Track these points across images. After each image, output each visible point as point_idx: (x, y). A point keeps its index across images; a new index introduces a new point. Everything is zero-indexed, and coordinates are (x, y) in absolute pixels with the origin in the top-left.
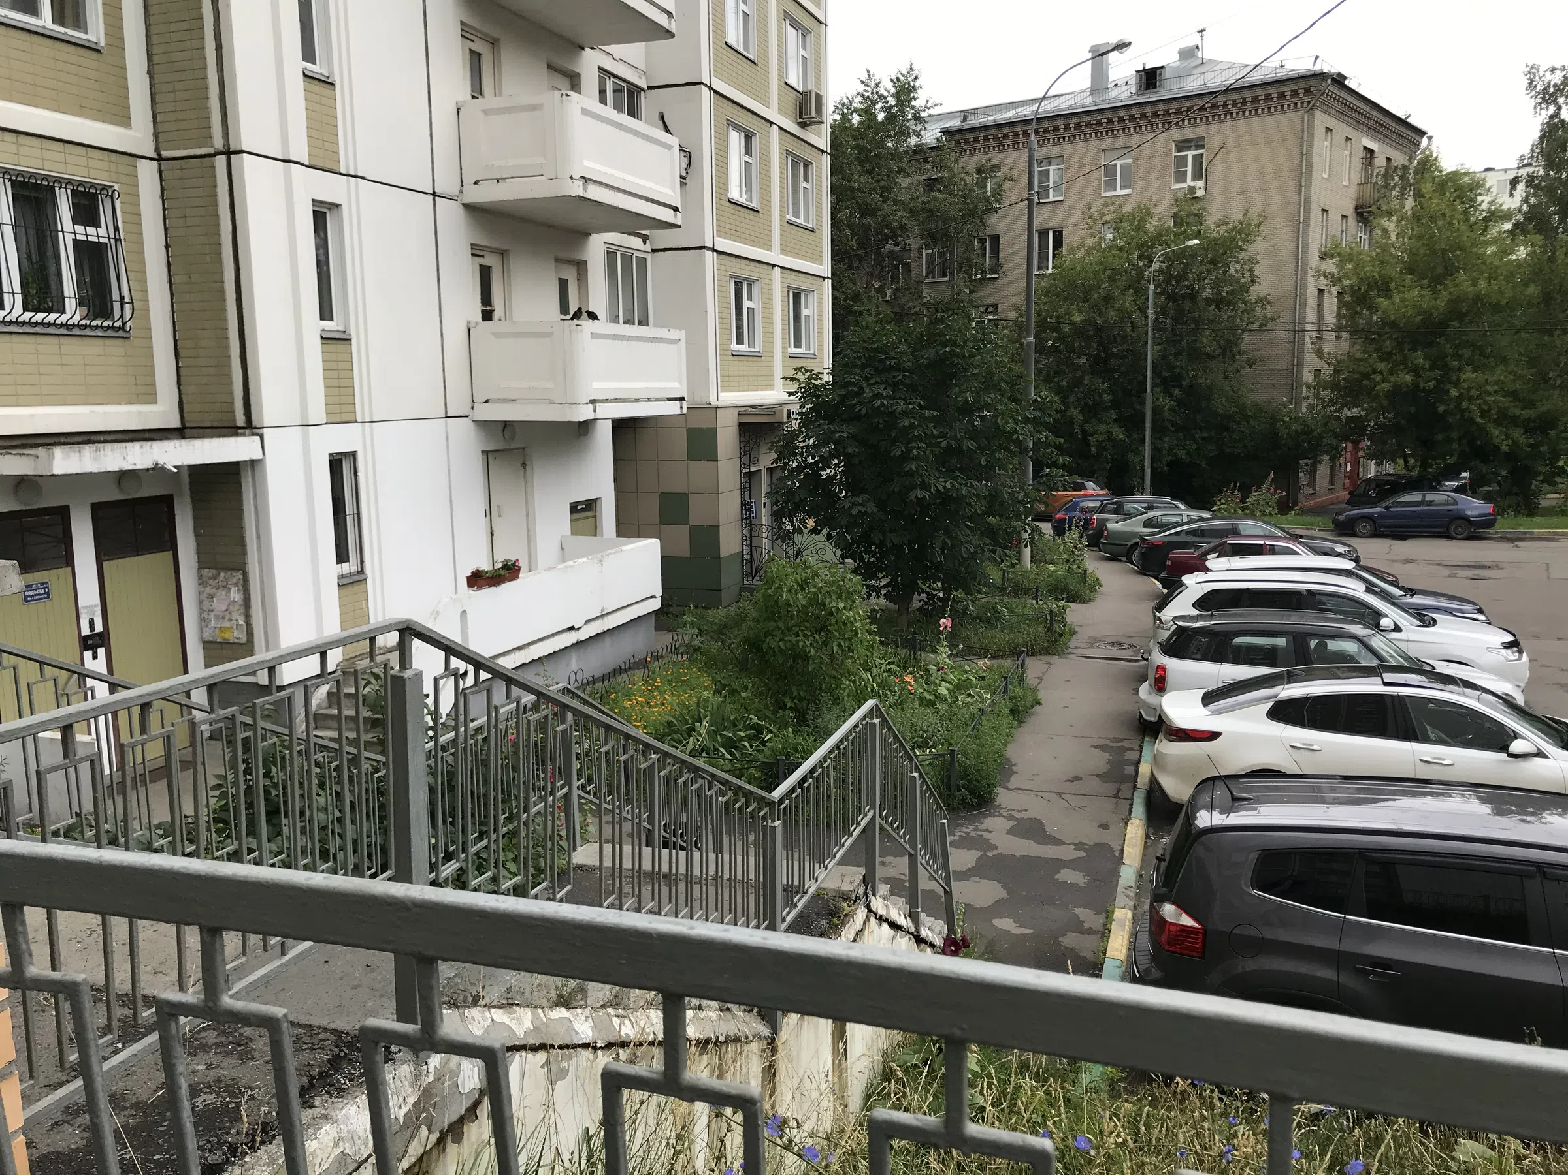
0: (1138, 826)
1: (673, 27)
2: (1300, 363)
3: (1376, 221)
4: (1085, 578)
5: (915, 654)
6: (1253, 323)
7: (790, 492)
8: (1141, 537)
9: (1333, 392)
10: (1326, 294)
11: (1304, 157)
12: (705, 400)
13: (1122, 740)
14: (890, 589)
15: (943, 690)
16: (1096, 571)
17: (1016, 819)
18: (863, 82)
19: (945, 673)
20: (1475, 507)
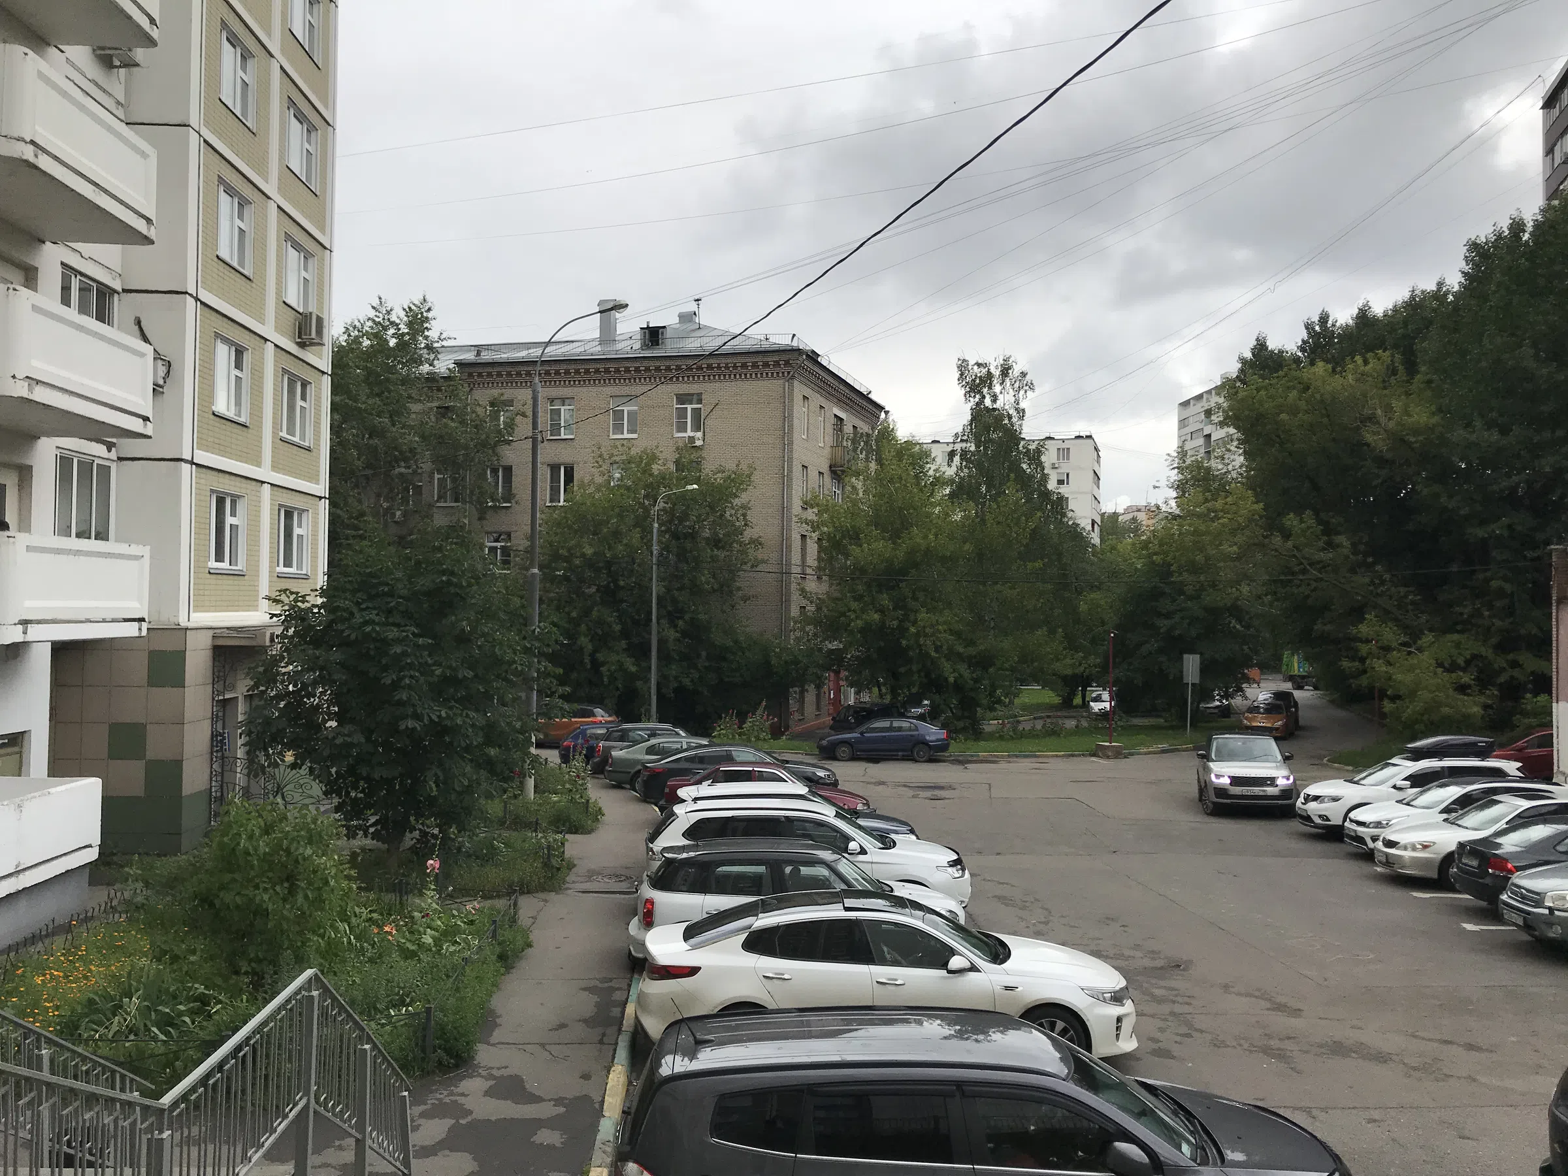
0: (620, 1073)
1: (152, 233)
2: (788, 601)
3: (847, 479)
4: (587, 808)
5: (401, 899)
6: (746, 563)
7: (268, 722)
8: (643, 764)
9: (815, 627)
10: (808, 540)
11: (787, 418)
12: (173, 620)
13: (611, 980)
14: (379, 827)
15: (428, 939)
16: (599, 800)
17: (494, 1078)
18: (373, 308)
19: (433, 920)
20: (933, 732)
